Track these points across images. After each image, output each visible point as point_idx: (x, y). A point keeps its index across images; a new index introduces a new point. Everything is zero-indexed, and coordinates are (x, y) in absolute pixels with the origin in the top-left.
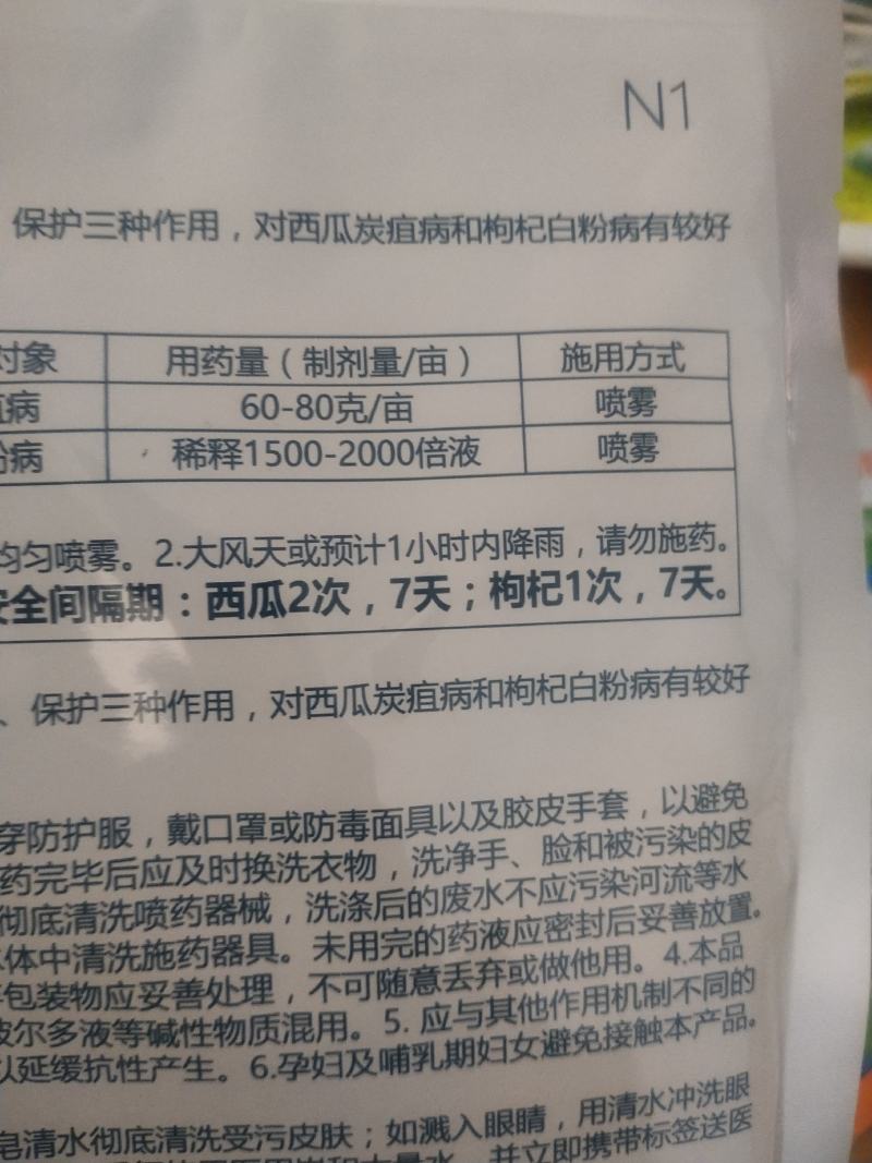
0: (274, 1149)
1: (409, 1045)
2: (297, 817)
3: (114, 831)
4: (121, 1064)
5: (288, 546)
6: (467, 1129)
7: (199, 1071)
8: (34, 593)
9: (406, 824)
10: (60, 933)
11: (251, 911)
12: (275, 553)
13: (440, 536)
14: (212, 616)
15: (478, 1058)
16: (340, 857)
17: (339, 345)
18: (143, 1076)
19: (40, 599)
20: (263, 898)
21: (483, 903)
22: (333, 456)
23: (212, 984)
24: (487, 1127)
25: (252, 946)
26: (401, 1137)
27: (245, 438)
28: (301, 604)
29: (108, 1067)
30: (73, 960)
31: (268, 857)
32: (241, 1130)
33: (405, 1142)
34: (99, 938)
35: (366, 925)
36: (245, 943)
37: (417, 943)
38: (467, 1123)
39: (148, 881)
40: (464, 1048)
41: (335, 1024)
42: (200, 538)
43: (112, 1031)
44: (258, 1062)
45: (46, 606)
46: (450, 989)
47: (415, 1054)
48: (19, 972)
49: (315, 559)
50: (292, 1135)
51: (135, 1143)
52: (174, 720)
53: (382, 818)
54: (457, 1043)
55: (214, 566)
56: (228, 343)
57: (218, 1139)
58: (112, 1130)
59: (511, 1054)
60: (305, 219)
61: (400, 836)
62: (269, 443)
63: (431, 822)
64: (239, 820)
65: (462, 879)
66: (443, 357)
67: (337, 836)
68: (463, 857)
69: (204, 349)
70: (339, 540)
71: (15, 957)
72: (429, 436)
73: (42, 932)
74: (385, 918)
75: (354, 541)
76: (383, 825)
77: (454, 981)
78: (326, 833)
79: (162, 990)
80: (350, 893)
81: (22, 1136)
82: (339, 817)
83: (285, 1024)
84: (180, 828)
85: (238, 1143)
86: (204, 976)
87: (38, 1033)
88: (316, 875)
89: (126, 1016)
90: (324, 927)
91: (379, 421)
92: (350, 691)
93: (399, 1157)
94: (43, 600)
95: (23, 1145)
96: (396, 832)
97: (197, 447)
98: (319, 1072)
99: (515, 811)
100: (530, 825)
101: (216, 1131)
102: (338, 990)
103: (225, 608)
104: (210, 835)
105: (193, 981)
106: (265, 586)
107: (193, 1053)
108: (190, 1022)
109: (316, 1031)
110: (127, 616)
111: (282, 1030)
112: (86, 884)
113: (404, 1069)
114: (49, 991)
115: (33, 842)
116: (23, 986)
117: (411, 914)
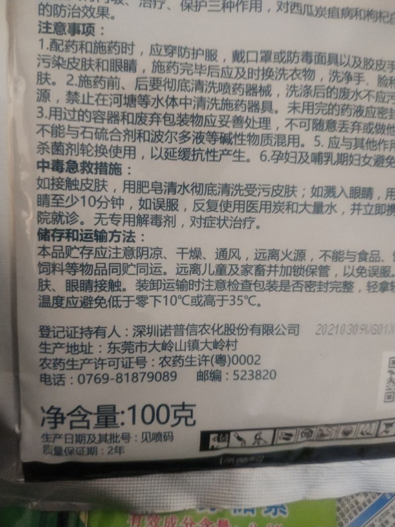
0: (265, 196)
1: (323, 153)
2: (284, 52)
3: (211, 55)
4: (208, 152)
6: (343, 194)
7: (239, 156)
9: (327, 60)
10: (189, 92)
11: (263, 92)
15: (349, 163)
16: (301, 70)
18: (216, 159)
20: (269, 86)
21: (355, 97)
23: (247, 119)
24: (351, 194)
25: (263, 106)
26: (316, 194)
29: (202, 154)
30: (193, 103)
31: (272, 69)
32: (253, 186)
33: (318, 196)
34: (204, 95)
35: (309, 99)
36: (261, 104)
37: (329, 110)
38: (343, 190)
39: (224, 76)
40: (344, 157)
41: (295, 139)
43: (206, 136)
44: (263, 153)
46: (340, 131)
47: (325, 157)
48: (170, 108)
50: (273, 190)
51: (209, 190)
52: (237, 11)
53: (318, 56)
54: (341, 155)
57: (243, 190)
58: (200, 184)
59: (362, 163)
61: (325, 64)
63: (336, 61)
64: (261, 53)
65: (347, 87)
67: (300, 61)
68: (348, 77)
71: (169, 101)
73: (181, 90)
74: (317, 97)
77: (342, 128)
78: (296, 59)
79: (227, 119)
80: (304, 86)
81: (163, 184)
82: (301, 54)
83: (275, 138)
84: (237, 56)
85: (251, 192)
86: (245, 115)
87: (174, 137)
88: (291, 77)
89: (212, 130)
90: (293, 99)
92: (306, 7)
93: (315, 203)
95: (163, 188)
98: (287, 160)
99: (368, 63)
100: (373, 70)
101: (242, 186)
102: (297, 126)
104: (249, 60)
105: (240, 116)
107: (237, 148)
108: (238, 134)
109: (287, 142)
111: (274, 141)
112: (200, 73)
113: (320, 163)
114: (182, 117)
115: (180, 53)
116: (171, 115)
117: (327, 97)
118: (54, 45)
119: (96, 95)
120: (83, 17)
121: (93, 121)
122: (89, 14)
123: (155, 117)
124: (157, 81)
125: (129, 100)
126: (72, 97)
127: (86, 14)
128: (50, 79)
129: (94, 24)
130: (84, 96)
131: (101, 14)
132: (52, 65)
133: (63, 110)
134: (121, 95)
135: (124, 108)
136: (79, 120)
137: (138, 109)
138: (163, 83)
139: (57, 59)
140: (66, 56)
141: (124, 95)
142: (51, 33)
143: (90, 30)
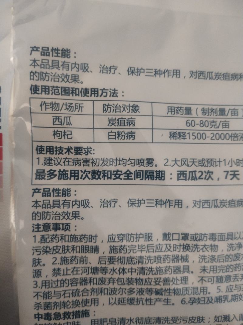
0: (184, 323)
1: (222, 296)
2: (198, 234)
3: (148, 237)
4: (146, 300)
5: (198, 161)
6: (235, 319)
7: (167, 302)
8: (130, 172)
9: (226, 237)
10: (134, 264)
11: (184, 259)
12: (195, 163)
13: (237, 159)
14: (178, 180)
15: (239, 299)
16: (208, 246)
17: (210, 107)
18: (152, 303)
19: (131, 173)
20: (187, 256)
22: (209, 137)
23: (173, 278)
24: (240, 318)
25: (183, 268)
26: (217, 320)
27: (187, 132)
28: (201, 177)
29: (142, 301)
30: (137, 271)
31: (189, 245)
32: (176, 318)
34: (144, 266)
35: (214, 264)
36: (182, 268)
37: (227, 269)
38: (235, 317)
39: (157, 250)
40: (236, 297)
41: (204, 290)
42: (176, 159)
44: (183, 300)
45: (133, 175)
46: (234, 281)
47: (224, 298)
48: (121, 275)
49: (205, 165)
50: (189, 319)
51: (147, 321)
52: (166, 207)
53: (220, 236)
54: (234, 295)
55: (179, 166)
56: (182, 106)
57: (169, 320)
58: (141, 318)
60: (202, 73)
61: (224, 240)
62: (193, 133)
63: (232, 237)
64: (182, 234)
65: (239, 252)
66: (237, 111)
67: (208, 240)
68: (239, 246)
69: (176, 107)
70: (210, 160)
71: (121, 271)
72: (234, 132)
73: (129, 264)
74: (219, 262)
75: (214, 160)
76: (220, 237)
77: (235, 279)
78: (205, 239)
79: (160, 280)
80: (210, 255)
81: (117, 319)
82: (209, 235)
84: (166, 236)
85: (175, 321)
86: (171, 276)
87: (124, 291)
88: (202, 250)
89: (149, 287)
90: (203, 264)
91: (220, 128)
92: (213, 201)
94: (132, 174)
95: (117, 321)
96: (224, 239)
97: (175, 134)
98: (199, 303)
101: (169, 318)
102: (206, 281)
103: (182, 178)
104: (174, 238)
105: (168, 278)
106: (192, 172)
107: (166, 297)
108: (166, 289)
109: (199, 292)
110: (155, 179)
111: (190, 291)
112: (141, 251)
113: (220, 302)
114: (129, 280)
115: (128, 239)
116: (122, 278)
117: (226, 261)
118: (43, 239)
119: (72, 268)
120: (62, 219)
121: (70, 285)
122: (66, 217)
123: (112, 280)
124: (113, 258)
125: (94, 270)
126: (56, 272)
127: (64, 217)
128: (41, 262)
129: (70, 224)
130: (64, 270)
131: (74, 217)
132: (42, 253)
133: (51, 282)
134: (89, 268)
135: (90, 275)
136: (61, 286)
137: (100, 275)
138: (116, 260)
139: (45, 248)
140: (51, 245)
141: (90, 268)
142: (41, 231)
143: (67, 228)
